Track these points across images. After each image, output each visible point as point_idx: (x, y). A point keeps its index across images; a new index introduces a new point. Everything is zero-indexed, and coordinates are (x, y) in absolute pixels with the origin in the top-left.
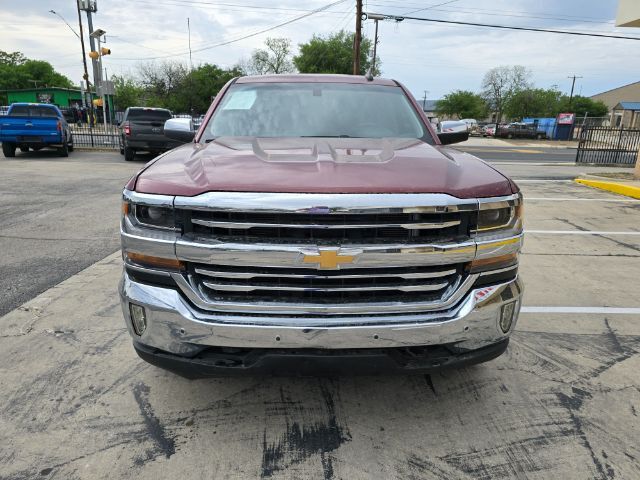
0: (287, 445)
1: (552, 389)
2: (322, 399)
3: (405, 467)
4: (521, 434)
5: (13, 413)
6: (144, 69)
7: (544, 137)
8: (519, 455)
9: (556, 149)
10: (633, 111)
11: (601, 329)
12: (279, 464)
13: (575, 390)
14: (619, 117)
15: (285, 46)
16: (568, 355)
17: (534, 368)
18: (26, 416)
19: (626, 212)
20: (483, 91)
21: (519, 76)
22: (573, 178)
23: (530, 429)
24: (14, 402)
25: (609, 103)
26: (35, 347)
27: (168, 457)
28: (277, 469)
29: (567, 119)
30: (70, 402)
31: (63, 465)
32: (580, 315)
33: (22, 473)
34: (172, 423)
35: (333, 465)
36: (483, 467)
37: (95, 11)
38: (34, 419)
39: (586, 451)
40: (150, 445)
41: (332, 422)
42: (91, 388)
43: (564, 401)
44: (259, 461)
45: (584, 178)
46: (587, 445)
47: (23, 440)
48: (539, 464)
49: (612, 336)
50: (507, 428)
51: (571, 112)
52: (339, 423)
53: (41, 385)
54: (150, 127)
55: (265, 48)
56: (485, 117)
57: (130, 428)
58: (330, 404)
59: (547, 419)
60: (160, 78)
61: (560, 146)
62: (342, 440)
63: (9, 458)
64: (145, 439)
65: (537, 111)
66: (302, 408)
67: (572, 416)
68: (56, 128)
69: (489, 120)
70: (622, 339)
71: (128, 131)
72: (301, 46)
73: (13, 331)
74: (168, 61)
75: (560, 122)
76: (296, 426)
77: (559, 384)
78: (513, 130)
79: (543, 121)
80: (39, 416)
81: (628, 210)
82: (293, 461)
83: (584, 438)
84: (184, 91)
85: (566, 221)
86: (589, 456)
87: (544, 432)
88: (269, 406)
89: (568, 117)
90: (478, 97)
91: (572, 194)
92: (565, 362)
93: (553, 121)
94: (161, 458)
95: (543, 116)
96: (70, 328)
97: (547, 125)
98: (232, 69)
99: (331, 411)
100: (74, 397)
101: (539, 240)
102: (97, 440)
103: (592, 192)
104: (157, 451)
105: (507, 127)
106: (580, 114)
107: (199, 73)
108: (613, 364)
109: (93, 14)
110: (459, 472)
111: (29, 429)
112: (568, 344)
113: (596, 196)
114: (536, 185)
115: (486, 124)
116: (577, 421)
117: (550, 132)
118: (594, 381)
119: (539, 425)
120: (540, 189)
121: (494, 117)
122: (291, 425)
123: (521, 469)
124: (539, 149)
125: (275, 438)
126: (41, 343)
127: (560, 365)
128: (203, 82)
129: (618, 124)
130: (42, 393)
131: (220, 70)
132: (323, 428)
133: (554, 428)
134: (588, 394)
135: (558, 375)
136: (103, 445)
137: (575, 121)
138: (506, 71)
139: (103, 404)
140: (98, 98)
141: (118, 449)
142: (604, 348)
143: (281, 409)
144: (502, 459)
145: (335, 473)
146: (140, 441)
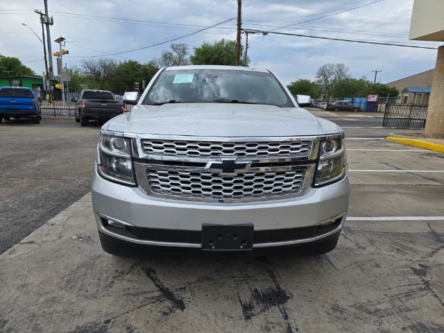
0: (255, 302)
1: (406, 265)
2: (267, 274)
3: (331, 311)
4: (395, 291)
5: (71, 288)
6: (86, 63)
7: (359, 110)
8: (398, 303)
9: (367, 118)
10: (415, 93)
11: (427, 230)
12: (253, 312)
13: (420, 265)
14: (406, 97)
15: (184, 49)
16: (411, 245)
17: (393, 253)
18: (80, 290)
19: (423, 158)
20: (317, 80)
21: (341, 70)
22: (385, 137)
23: (400, 288)
24: (69, 281)
25: (400, 89)
26: (69, 248)
27: (182, 310)
28: (253, 315)
29: (373, 98)
30: (106, 281)
31: (117, 317)
32: (411, 221)
33: (92, 323)
34: (177, 290)
35: (287, 311)
36: (378, 310)
37: (52, 24)
38: (87, 291)
39: (436, 299)
40: (168, 303)
41: (278, 287)
42: (117, 271)
43: (416, 271)
44: (240, 311)
45: (392, 136)
46: (436, 296)
47: (85, 304)
48: (411, 308)
49: (434, 233)
50: (386, 288)
51: (375, 94)
52: (283, 287)
53: (83, 270)
54: (99, 103)
55: (171, 50)
56: (318, 97)
57: (151, 294)
58: (273, 277)
59: (408, 283)
60: (97, 69)
61: (370, 116)
62: (288, 298)
63: (80, 315)
64: (164, 301)
65: (353, 93)
66: (256, 280)
67: (423, 280)
68: (32, 104)
69: (321, 99)
70: (441, 235)
71: (84, 106)
72: (196, 49)
73: (49, 238)
74: (103, 58)
75: (369, 100)
76: (256, 291)
77: (410, 262)
78: (338, 105)
79: (357, 100)
80: (89, 289)
81: (425, 156)
82: (261, 311)
83: (433, 292)
84: (114, 79)
85: (387, 164)
86: (438, 302)
87: (409, 290)
88: (235, 279)
89: (374, 97)
90: (313, 83)
91: (387, 147)
92: (410, 249)
93: (364, 100)
94: (178, 311)
95: (357, 97)
96: (87, 235)
97: (361, 103)
98: (148, 64)
99: (276, 282)
100: (108, 277)
101: (374, 176)
102: (133, 302)
103: (399, 146)
104: (174, 307)
105: (334, 103)
106: (380, 95)
107: (125, 67)
108: (439, 250)
109: (50, 26)
110: (364, 313)
111: (86, 297)
112: (409, 239)
113: (402, 148)
114: (363, 141)
115: (320, 101)
116: (426, 283)
117: (363, 106)
118: (430, 259)
119: (404, 286)
120: (365, 143)
121: (324, 97)
122: (253, 290)
123: (401, 311)
124: (357, 118)
125: (246, 297)
126: (72, 245)
127: (408, 252)
128: (127, 72)
129: (405, 102)
130: (85, 275)
131: (140, 65)
132: (273, 291)
133: (414, 287)
134: (429, 267)
135: (408, 257)
136: (138, 304)
137: (378, 99)
138: (332, 66)
139: (129, 281)
140: (59, 83)
141: (148, 306)
142: (431, 240)
143: (244, 280)
144: (388, 306)
145: (289, 317)
146: (161, 302)
